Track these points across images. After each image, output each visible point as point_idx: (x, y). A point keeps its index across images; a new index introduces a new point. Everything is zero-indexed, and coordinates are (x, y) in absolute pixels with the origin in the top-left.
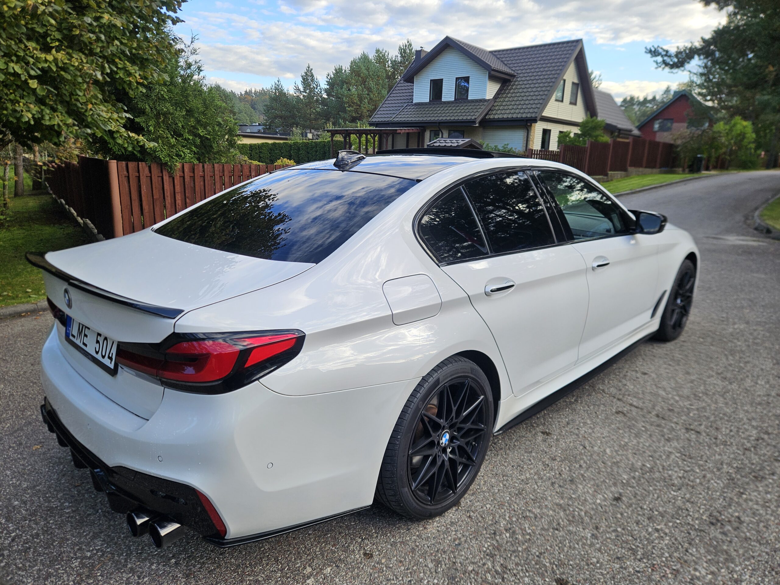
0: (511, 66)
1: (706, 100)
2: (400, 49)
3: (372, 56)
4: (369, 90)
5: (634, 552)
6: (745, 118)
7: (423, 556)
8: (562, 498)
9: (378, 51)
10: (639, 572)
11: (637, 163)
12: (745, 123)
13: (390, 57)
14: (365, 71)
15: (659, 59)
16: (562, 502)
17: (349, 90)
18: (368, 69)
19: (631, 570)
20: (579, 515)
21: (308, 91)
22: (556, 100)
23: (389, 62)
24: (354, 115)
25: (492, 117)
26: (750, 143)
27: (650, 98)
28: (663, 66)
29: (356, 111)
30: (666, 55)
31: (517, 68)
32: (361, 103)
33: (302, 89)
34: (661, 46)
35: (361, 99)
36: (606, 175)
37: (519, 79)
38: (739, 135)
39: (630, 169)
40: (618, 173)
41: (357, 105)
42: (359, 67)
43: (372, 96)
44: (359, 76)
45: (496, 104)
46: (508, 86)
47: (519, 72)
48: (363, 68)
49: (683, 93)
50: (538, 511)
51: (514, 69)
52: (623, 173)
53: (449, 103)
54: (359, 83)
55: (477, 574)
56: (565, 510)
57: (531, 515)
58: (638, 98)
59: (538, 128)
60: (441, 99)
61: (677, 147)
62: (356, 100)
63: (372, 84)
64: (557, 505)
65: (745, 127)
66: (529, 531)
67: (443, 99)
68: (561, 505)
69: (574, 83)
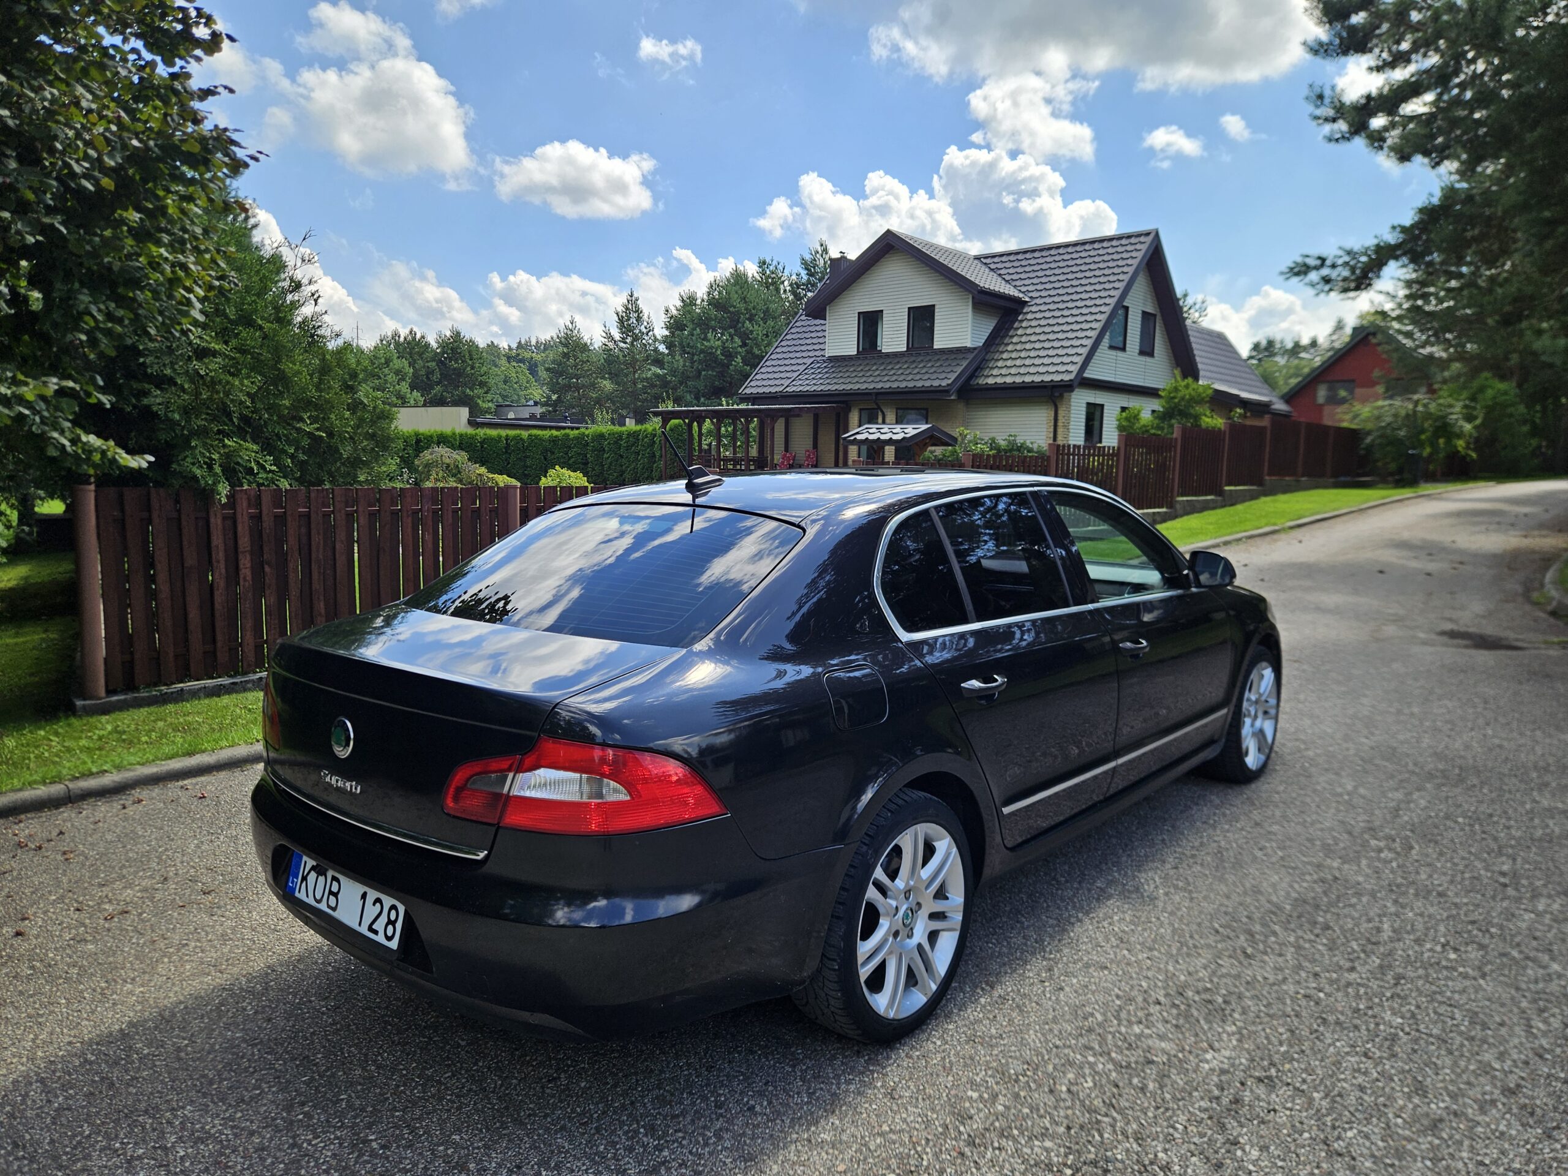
0: (1018, 283)
2: (806, 260)
3: (751, 272)
9: (763, 264)
11: (1284, 468)
13: (786, 273)
14: (737, 302)
18: (744, 299)
21: (629, 340)
22: (1111, 347)
23: (786, 284)
25: (982, 381)
27: (1305, 341)
29: (721, 376)
33: (618, 337)
36: (1222, 493)
37: (1034, 309)
39: (1269, 478)
40: (1246, 489)
41: (723, 366)
42: (725, 294)
45: (990, 356)
46: (1013, 322)
47: (1034, 294)
48: (736, 296)
49: (1371, 330)
51: (1023, 289)
53: (895, 355)
58: (1282, 342)
59: (1077, 402)
60: (877, 348)
61: (1365, 435)
65: (1502, 393)
67: (881, 349)
69: (1144, 313)
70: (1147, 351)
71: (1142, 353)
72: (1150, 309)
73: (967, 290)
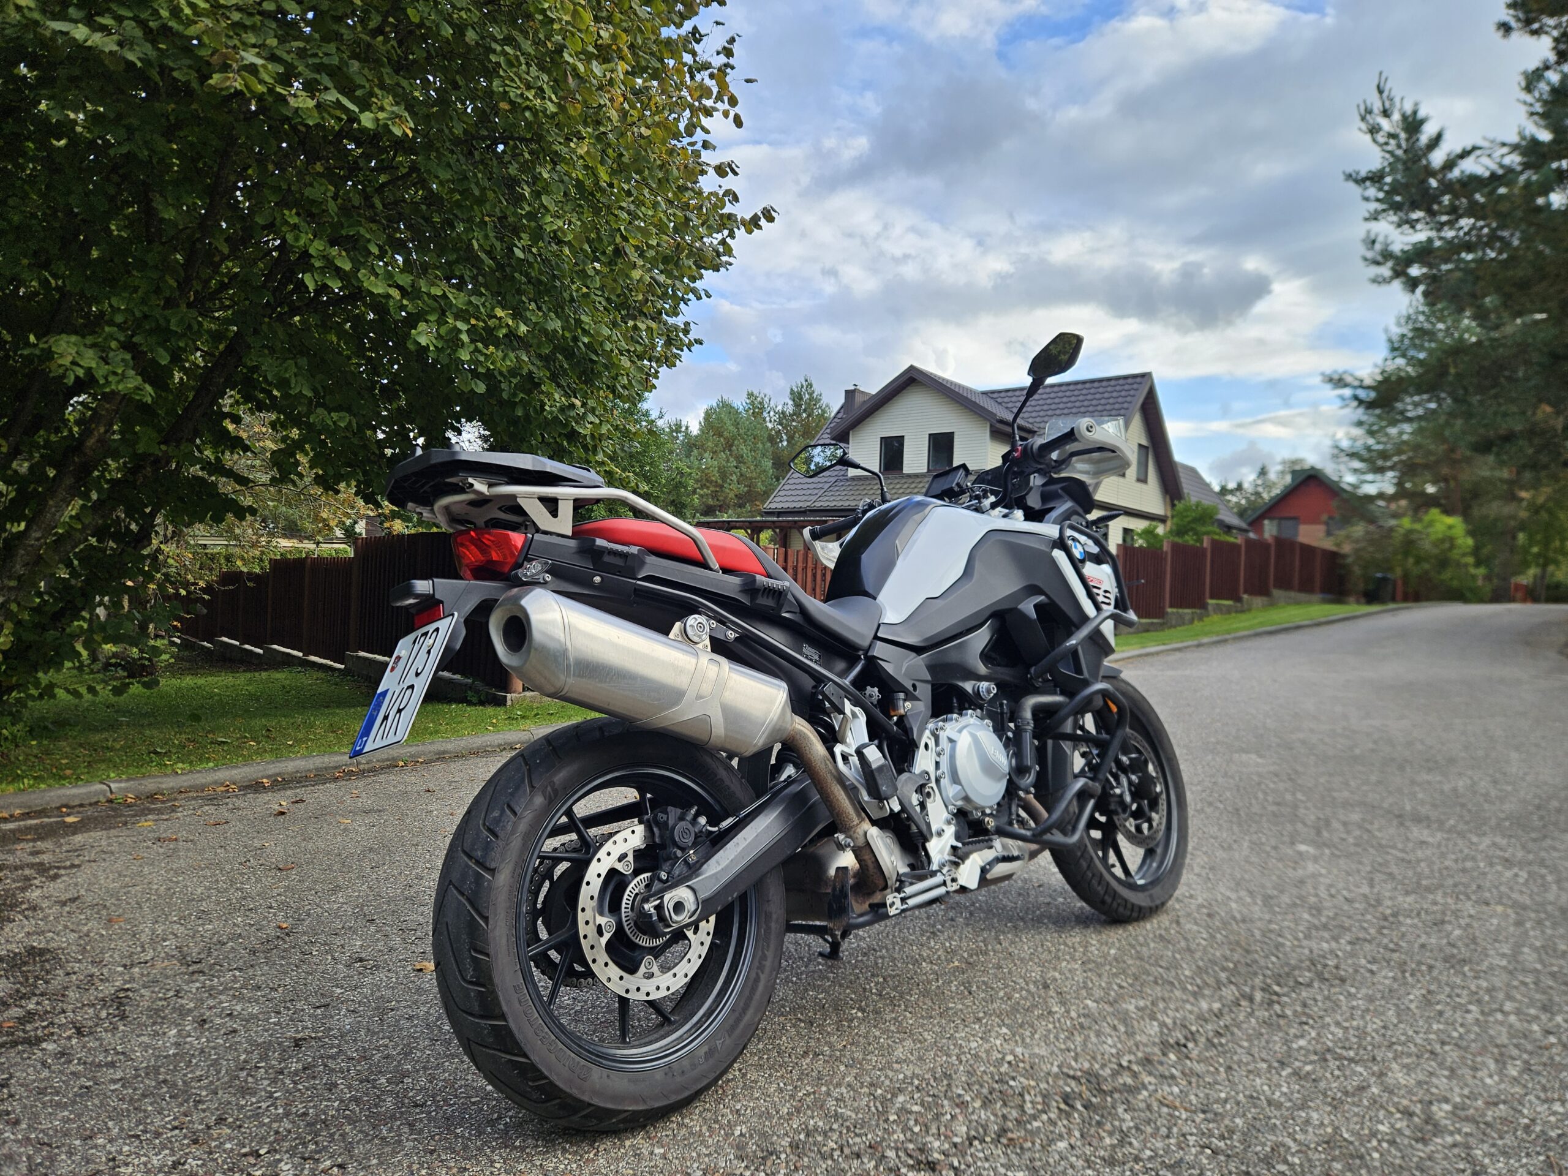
2: (792, 392)
3: (740, 402)
4: (740, 459)
6: (1447, 512)
9: (750, 395)
11: (1284, 583)
12: (1450, 520)
13: (772, 404)
14: (731, 428)
15: (1347, 392)
18: (736, 424)
23: (772, 414)
24: (711, 502)
26: (1464, 555)
29: (714, 495)
32: (724, 481)
35: (724, 475)
36: (1238, 599)
38: (1442, 541)
39: (1276, 592)
40: (1258, 601)
41: (717, 485)
42: (719, 419)
43: (744, 469)
44: (720, 435)
48: (729, 423)
49: (1315, 472)
51: (1031, 420)
52: (1265, 599)
53: (917, 476)
54: (720, 448)
60: (901, 469)
61: (1344, 556)
62: (715, 476)
63: (744, 450)
65: (1450, 527)
67: (907, 469)
69: (1140, 446)
70: (1142, 479)
71: (1139, 480)
72: (1144, 442)
73: (986, 419)
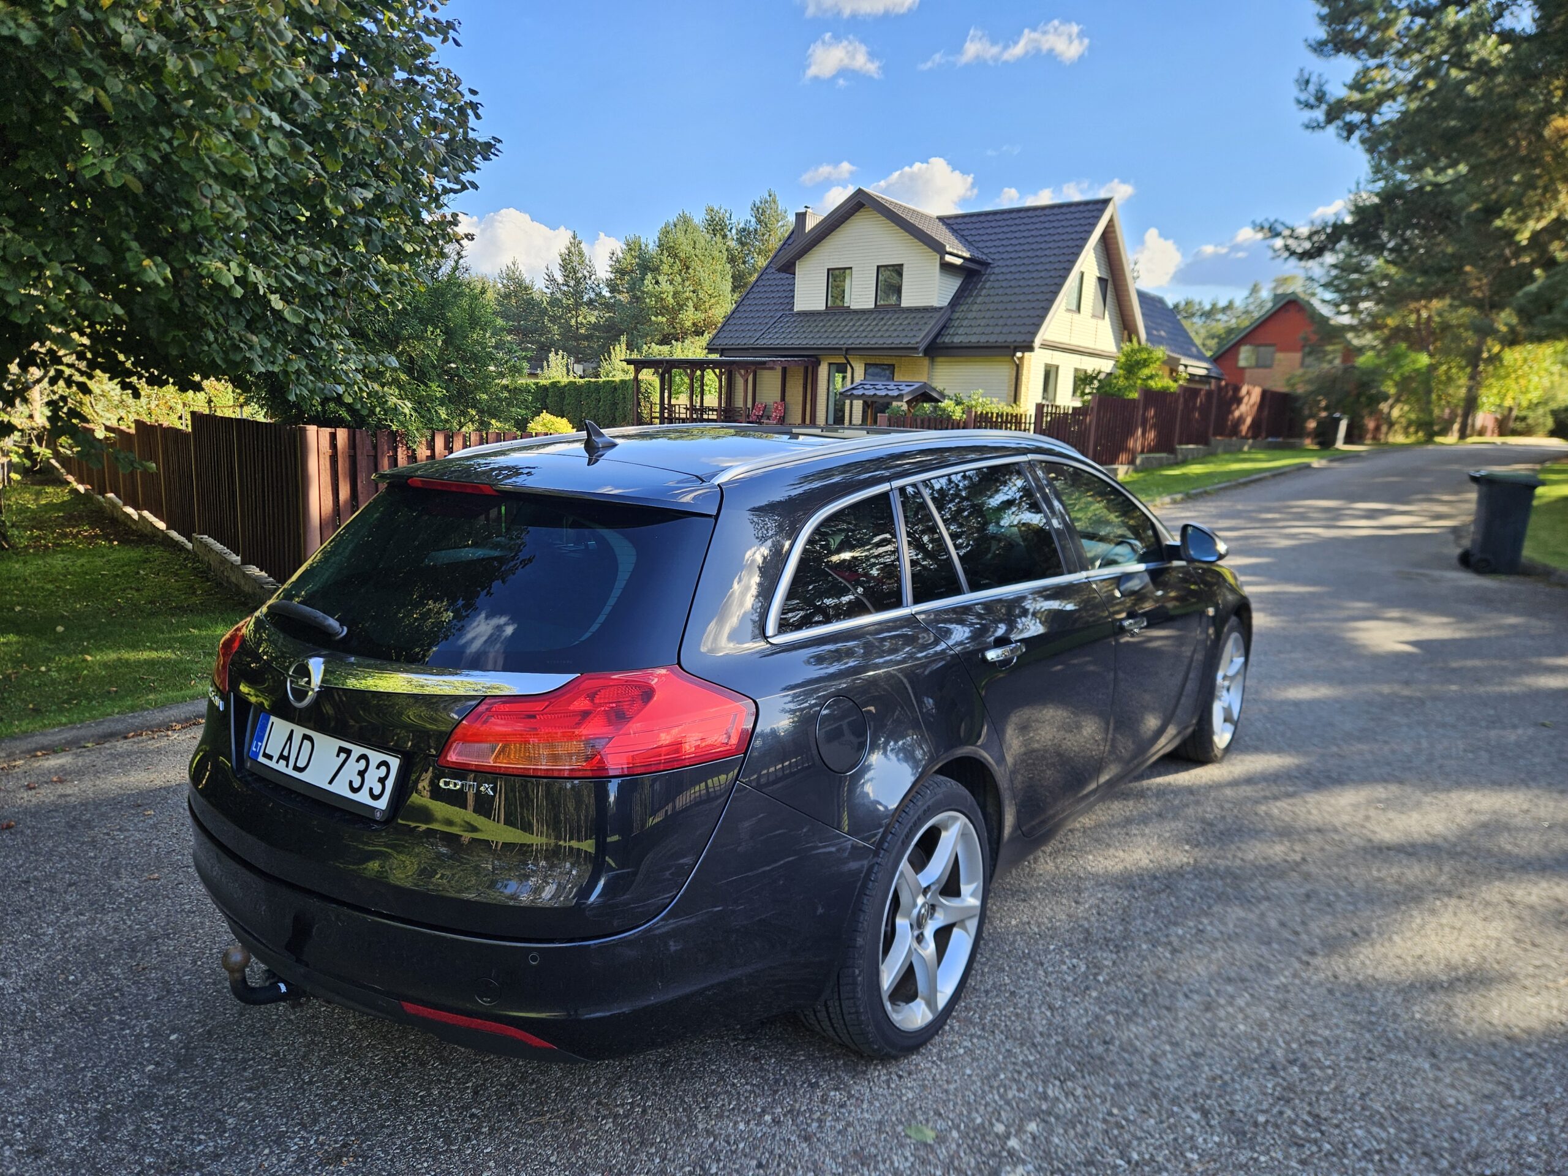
0: (980, 245)
1: (1339, 313)
2: (754, 207)
3: (698, 219)
5: (1509, 1088)
7: (1174, 1101)
8: (1357, 1012)
9: (709, 210)
10: (1527, 1115)
13: (733, 221)
14: (687, 248)
16: (1359, 1018)
17: (657, 283)
19: (1513, 1111)
20: (1396, 1037)
21: (572, 283)
22: (1068, 310)
23: (734, 231)
24: (667, 330)
25: (947, 340)
27: (1222, 303)
28: (1286, 254)
29: (671, 323)
30: (1291, 236)
31: (992, 250)
32: (681, 308)
33: (560, 280)
34: (1282, 219)
37: (996, 270)
39: (1212, 440)
40: (1194, 449)
41: (673, 312)
42: (676, 240)
45: (956, 315)
46: (976, 283)
47: (996, 256)
49: (1292, 297)
50: (1327, 1033)
51: (986, 251)
52: (1206, 447)
53: (863, 312)
55: (1277, 1126)
56: (1369, 1031)
57: (1319, 1039)
58: (1200, 304)
59: (1034, 363)
60: (844, 303)
62: (671, 302)
64: (1353, 1022)
66: (1328, 1063)
67: (854, 304)
68: (1359, 1023)
69: (1099, 279)
70: (1099, 315)
71: (1095, 316)
72: (1102, 275)
73: (935, 250)
